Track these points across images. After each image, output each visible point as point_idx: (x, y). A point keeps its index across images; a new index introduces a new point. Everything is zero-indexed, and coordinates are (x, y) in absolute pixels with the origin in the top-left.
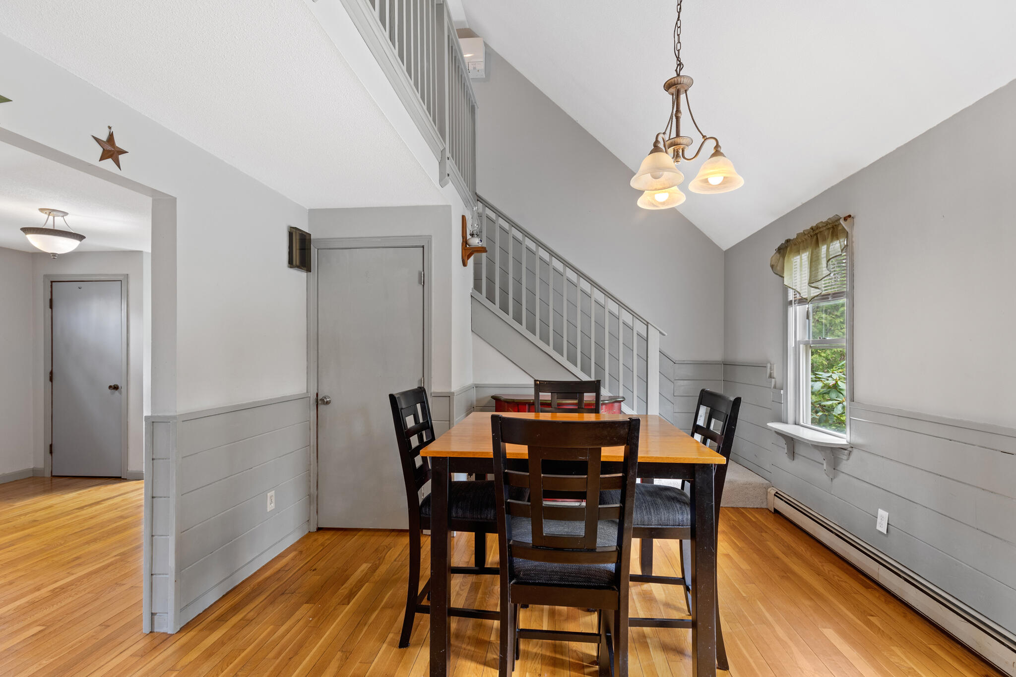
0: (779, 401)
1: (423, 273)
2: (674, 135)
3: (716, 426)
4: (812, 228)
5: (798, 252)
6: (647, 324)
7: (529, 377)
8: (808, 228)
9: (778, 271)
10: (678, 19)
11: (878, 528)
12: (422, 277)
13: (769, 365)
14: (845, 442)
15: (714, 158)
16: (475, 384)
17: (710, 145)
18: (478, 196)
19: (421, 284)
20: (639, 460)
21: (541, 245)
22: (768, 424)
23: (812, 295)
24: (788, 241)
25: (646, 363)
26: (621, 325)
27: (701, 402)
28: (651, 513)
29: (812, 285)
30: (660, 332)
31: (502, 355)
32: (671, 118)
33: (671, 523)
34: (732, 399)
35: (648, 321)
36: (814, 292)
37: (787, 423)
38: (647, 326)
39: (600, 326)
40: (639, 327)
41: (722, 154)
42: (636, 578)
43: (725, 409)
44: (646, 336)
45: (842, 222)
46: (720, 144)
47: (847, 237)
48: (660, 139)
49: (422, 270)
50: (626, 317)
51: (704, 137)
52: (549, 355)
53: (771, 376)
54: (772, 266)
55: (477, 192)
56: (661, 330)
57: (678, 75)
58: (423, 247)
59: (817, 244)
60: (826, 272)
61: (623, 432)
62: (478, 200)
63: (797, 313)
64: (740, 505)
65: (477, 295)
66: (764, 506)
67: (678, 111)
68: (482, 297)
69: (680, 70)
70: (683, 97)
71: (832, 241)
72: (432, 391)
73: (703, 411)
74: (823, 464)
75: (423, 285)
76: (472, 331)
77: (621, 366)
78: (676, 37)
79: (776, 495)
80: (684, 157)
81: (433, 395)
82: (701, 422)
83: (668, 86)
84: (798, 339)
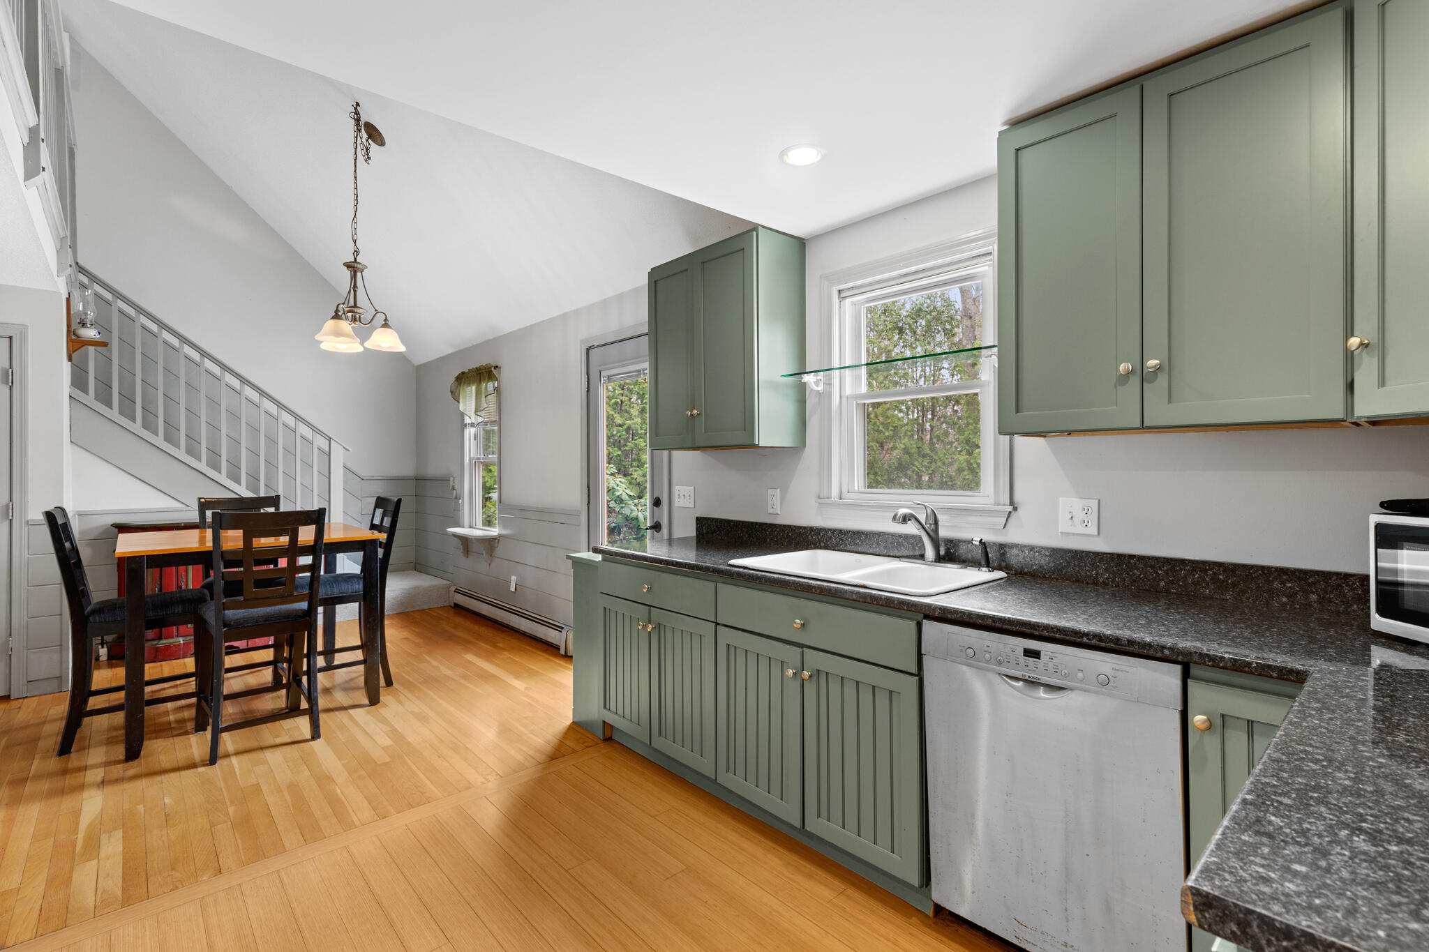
0: (457, 509)
1: (10, 371)
2: (352, 303)
3: (387, 522)
4: (476, 368)
5: (469, 384)
6: (329, 439)
7: (170, 498)
8: (475, 367)
9: (455, 396)
10: (355, 216)
11: (511, 589)
12: (8, 376)
13: (451, 479)
14: (496, 534)
15: (383, 329)
16: (78, 512)
17: (381, 318)
18: (80, 267)
19: (7, 384)
20: (324, 542)
21: (186, 342)
22: (448, 530)
23: (479, 421)
24: (463, 373)
25: (328, 480)
26: (298, 438)
27: (377, 506)
28: (333, 586)
29: (478, 413)
30: (344, 448)
31: (125, 474)
32: (349, 292)
33: (350, 591)
34: (396, 500)
35: (330, 436)
36: (480, 420)
37: (463, 527)
38: (330, 442)
39: (272, 441)
40: (320, 442)
41: (389, 327)
42: (322, 670)
43: (391, 508)
44: (328, 450)
45: (493, 369)
46: (388, 318)
47: (497, 380)
48: (340, 309)
49: (7, 366)
50: (303, 430)
51: (376, 310)
52: (202, 473)
53: (453, 489)
54: (452, 392)
55: (78, 261)
56: (345, 446)
57: (355, 259)
58: (11, 338)
59: (480, 382)
60: (486, 405)
61: (314, 516)
62: (79, 272)
63: (469, 432)
64: (426, 607)
65: (79, 395)
66: (447, 604)
67: (355, 286)
68: (90, 399)
69: (357, 255)
70: (359, 274)
71: (488, 381)
72: (29, 518)
73: (379, 512)
74: (483, 554)
75: (11, 387)
76: (71, 442)
77: (299, 487)
78: (354, 229)
79: (457, 591)
80: (360, 322)
81: (30, 523)
82: (376, 521)
83: (348, 266)
84: (472, 456)
